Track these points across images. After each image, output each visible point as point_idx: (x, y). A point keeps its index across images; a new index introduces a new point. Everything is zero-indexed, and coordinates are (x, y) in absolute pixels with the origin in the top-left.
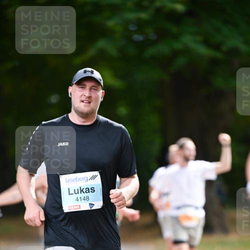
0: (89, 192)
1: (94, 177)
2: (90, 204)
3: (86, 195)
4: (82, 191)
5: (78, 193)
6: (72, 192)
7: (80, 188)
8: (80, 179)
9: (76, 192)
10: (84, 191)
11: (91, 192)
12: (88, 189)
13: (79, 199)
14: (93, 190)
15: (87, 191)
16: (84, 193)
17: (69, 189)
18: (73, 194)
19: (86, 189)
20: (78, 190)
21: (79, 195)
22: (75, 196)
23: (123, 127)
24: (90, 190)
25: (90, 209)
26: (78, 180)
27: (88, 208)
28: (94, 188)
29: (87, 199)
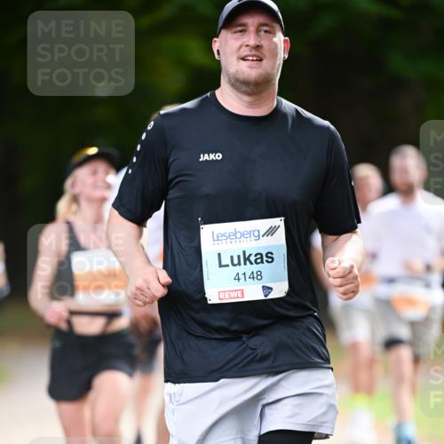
0: (262, 262)
1: (272, 231)
2: (263, 287)
3: (255, 268)
4: (247, 259)
5: (239, 264)
6: (226, 260)
7: (244, 252)
8: (242, 235)
9: (236, 262)
10: (253, 262)
11: (267, 261)
12: (261, 254)
13: (242, 277)
14: (270, 257)
15: (259, 261)
16: (251, 263)
17: (219, 255)
18: (228, 266)
19: (256, 255)
20: (239, 257)
21: (242, 269)
22: (233, 271)
24: (265, 258)
25: (263, 298)
26: (238, 235)
27: (260, 296)
28: (272, 254)
29: (258, 276)
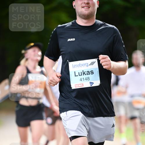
0: (89, 74)
1: (92, 63)
2: (90, 82)
3: (87, 76)
4: (84, 73)
5: (81, 75)
6: (77, 74)
7: (83, 71)
8: (82, 65)
9: (80, 74)
10: (86, 74)
11: (91, 74)
12: (89, 72)
13: (82, 79)
14: (92, 72)
15: (88, 74)
16: (86, 75)
17: (75, 72)
18: (78, 76)
19: (87, 72)
20: (81, 72)
21: (82, 77)
22: (79, 77)
23: (115, 27)
24: (90, 73)
25: (90, 86)
26: (81, 65)
28: (93, 71)
29: (89, 78)
